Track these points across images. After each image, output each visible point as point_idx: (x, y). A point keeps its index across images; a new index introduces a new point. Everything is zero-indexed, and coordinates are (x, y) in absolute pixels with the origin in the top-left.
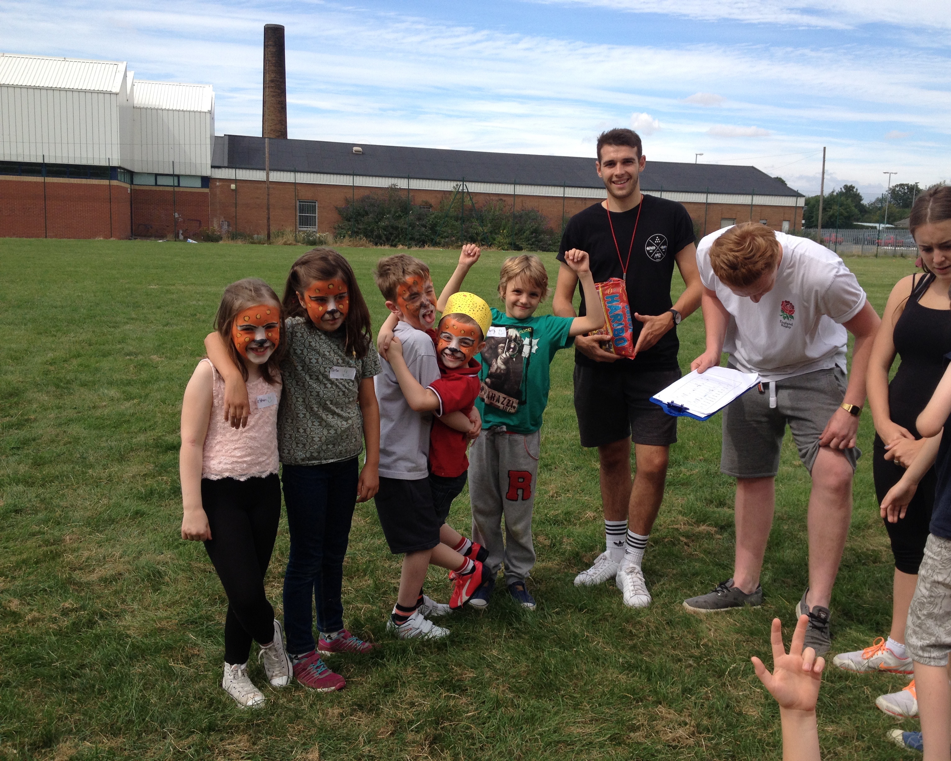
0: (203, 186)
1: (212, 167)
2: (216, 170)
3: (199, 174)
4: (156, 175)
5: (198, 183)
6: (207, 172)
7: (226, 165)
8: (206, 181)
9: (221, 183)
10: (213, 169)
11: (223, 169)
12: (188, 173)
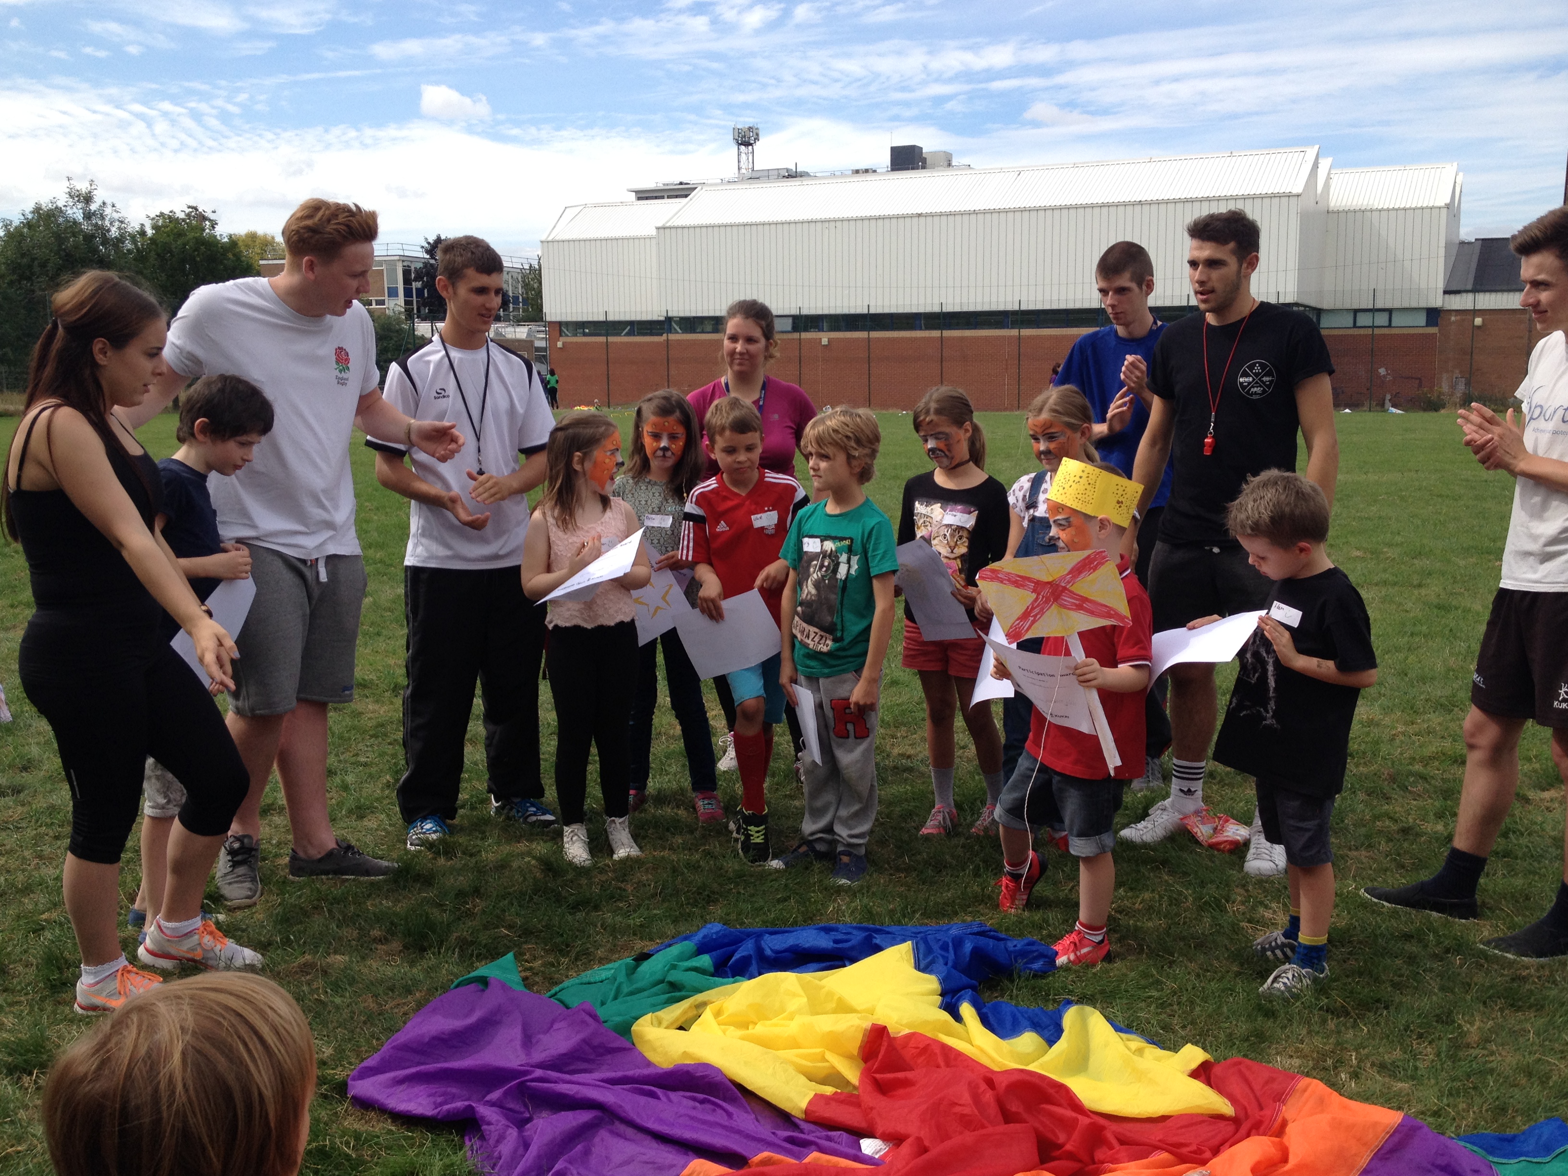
0: (1427, 325)
1: (1446, 292)
2: (1452, 296)
3: (1423, 305)
4: (1356, 312)
5: (1421, 320)
6: (1437, 300)
7: (1470, 287)
8: (1434, 315)
9: (1458, 318)
10: (1447, 296)
11: (1464, 295)
12: (1406, 305)
